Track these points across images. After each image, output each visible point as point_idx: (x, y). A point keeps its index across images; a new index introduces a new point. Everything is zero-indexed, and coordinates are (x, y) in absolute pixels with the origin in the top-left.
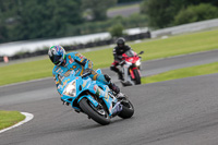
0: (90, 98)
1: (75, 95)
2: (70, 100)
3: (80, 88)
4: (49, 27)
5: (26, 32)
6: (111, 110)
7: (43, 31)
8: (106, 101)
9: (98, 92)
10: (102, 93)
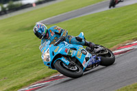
0: (63, 59)
1: (50, 60)
2: (48, 64)
8: (79, 58)
9: (70, 53)
10: (73, 53)
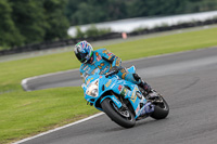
0: (114, 98)
1: (97, 95)
2: (93, 100)
3: (103, 88)
4: (168, 4)
5: (144, 9)
6: (138, 111)
7: (162, 8)
8: (133, 102)
9: (123, 92)
10: (128, 93)
